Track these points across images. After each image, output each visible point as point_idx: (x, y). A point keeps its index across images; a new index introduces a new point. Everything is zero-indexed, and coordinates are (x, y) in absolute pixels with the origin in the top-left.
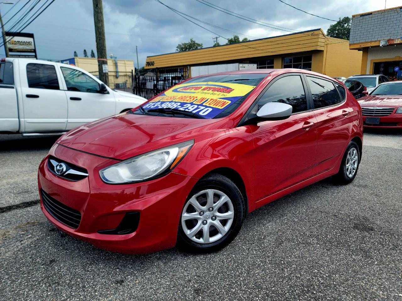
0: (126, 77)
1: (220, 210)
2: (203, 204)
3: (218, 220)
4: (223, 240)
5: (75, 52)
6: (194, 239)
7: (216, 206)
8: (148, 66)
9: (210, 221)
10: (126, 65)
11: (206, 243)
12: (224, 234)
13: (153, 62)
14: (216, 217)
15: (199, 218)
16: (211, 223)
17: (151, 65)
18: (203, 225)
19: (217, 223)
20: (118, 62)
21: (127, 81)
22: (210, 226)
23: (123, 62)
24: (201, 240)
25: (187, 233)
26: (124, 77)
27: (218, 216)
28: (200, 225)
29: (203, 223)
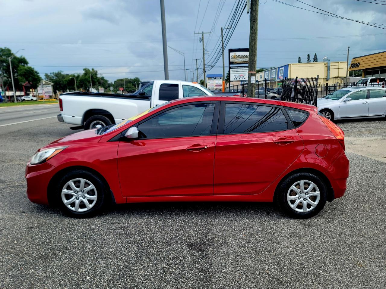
0: (337, 79)
1: (88, 193)
2: (78, 187)
3: (86, 199)
4: (88, 212)
5: (299, 58)
6: (69, 206)
7: (85, 190)
8: (353, 68)
9: (81, 198)
10: (340, 67)
11: (76, 211)
12: (89, 209)
13: (359, 63)
14: (85, 197)
15: (74, 195)
16: (81, 200)
17: (355, 67)
18: (76, 200)
19: (85, 201)
20: (331, 64)
21: (338, 83)
22: (80, 201)
23: (337, 64)
24: (73, 209)
25: (64, 201)
26: (335, 79)
27: (87, 197)
28: (74, 199)
29: (76, 198)
